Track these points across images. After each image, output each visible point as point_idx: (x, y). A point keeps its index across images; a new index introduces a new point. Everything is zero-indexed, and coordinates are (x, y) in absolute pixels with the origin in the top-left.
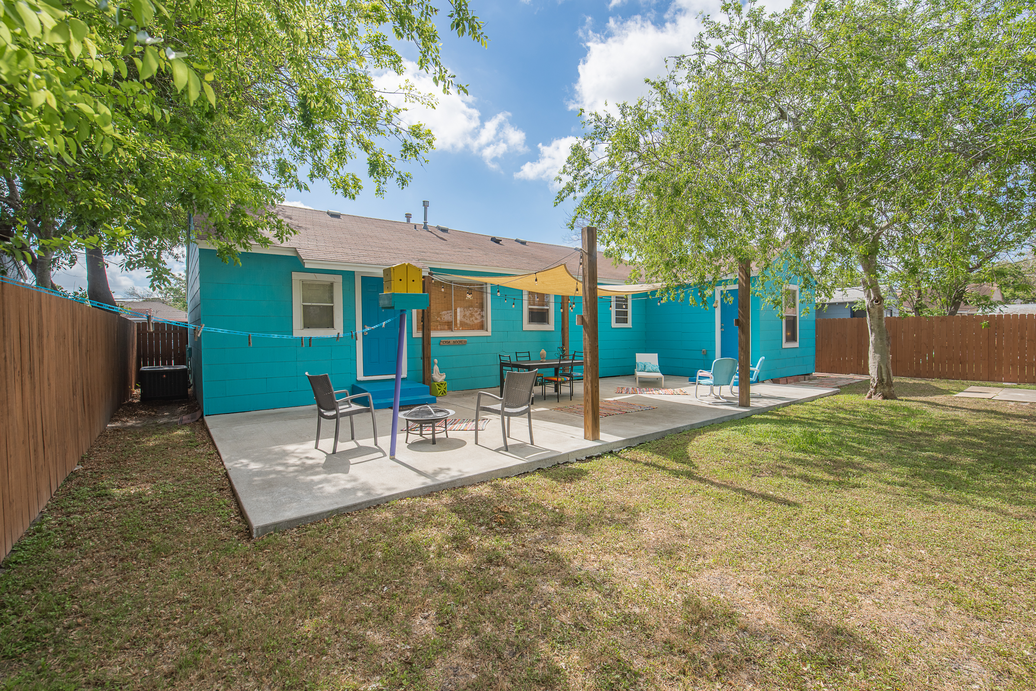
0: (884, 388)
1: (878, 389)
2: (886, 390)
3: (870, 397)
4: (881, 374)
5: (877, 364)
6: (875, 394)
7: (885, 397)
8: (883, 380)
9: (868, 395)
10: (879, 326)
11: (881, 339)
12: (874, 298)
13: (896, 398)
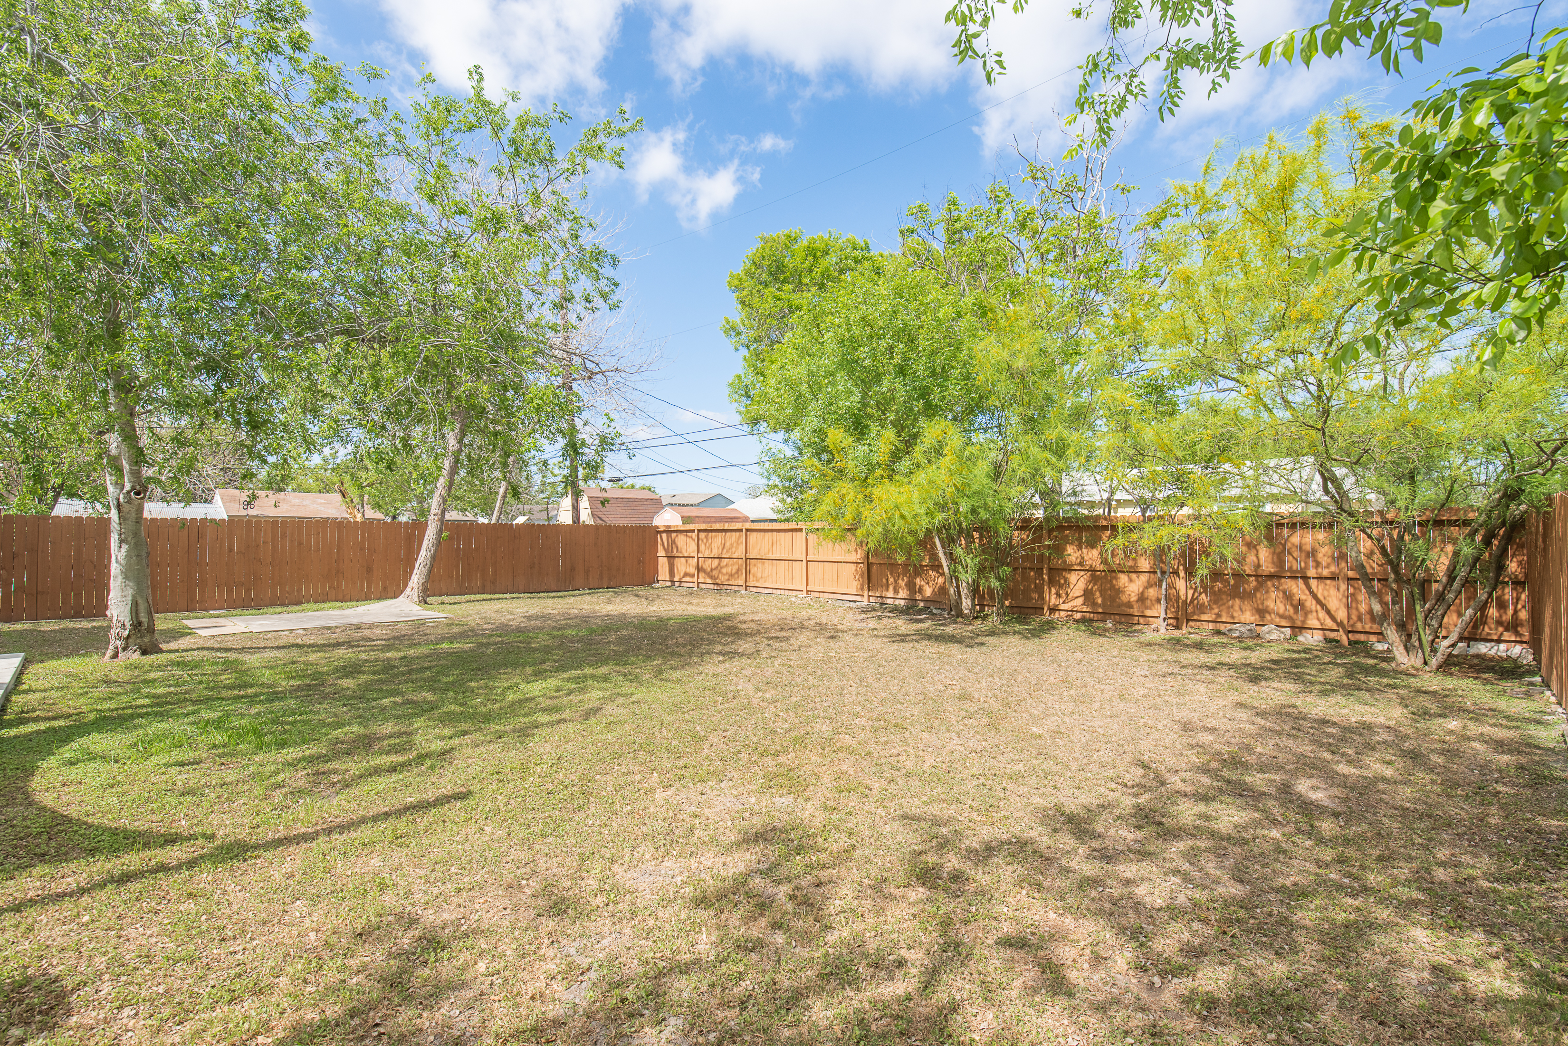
0: (141, 637)
1: (131, 640)
2: (146, 640)
3: (115, 656)
4: (137, 614)
5: (130, 598)
6: (124, 649)
7: (144, 653)
8: (140, 624)
9: (109, 653)
10: (136, 534)
11: (138, 556)
12: (133, 488)
13: (161, 651)
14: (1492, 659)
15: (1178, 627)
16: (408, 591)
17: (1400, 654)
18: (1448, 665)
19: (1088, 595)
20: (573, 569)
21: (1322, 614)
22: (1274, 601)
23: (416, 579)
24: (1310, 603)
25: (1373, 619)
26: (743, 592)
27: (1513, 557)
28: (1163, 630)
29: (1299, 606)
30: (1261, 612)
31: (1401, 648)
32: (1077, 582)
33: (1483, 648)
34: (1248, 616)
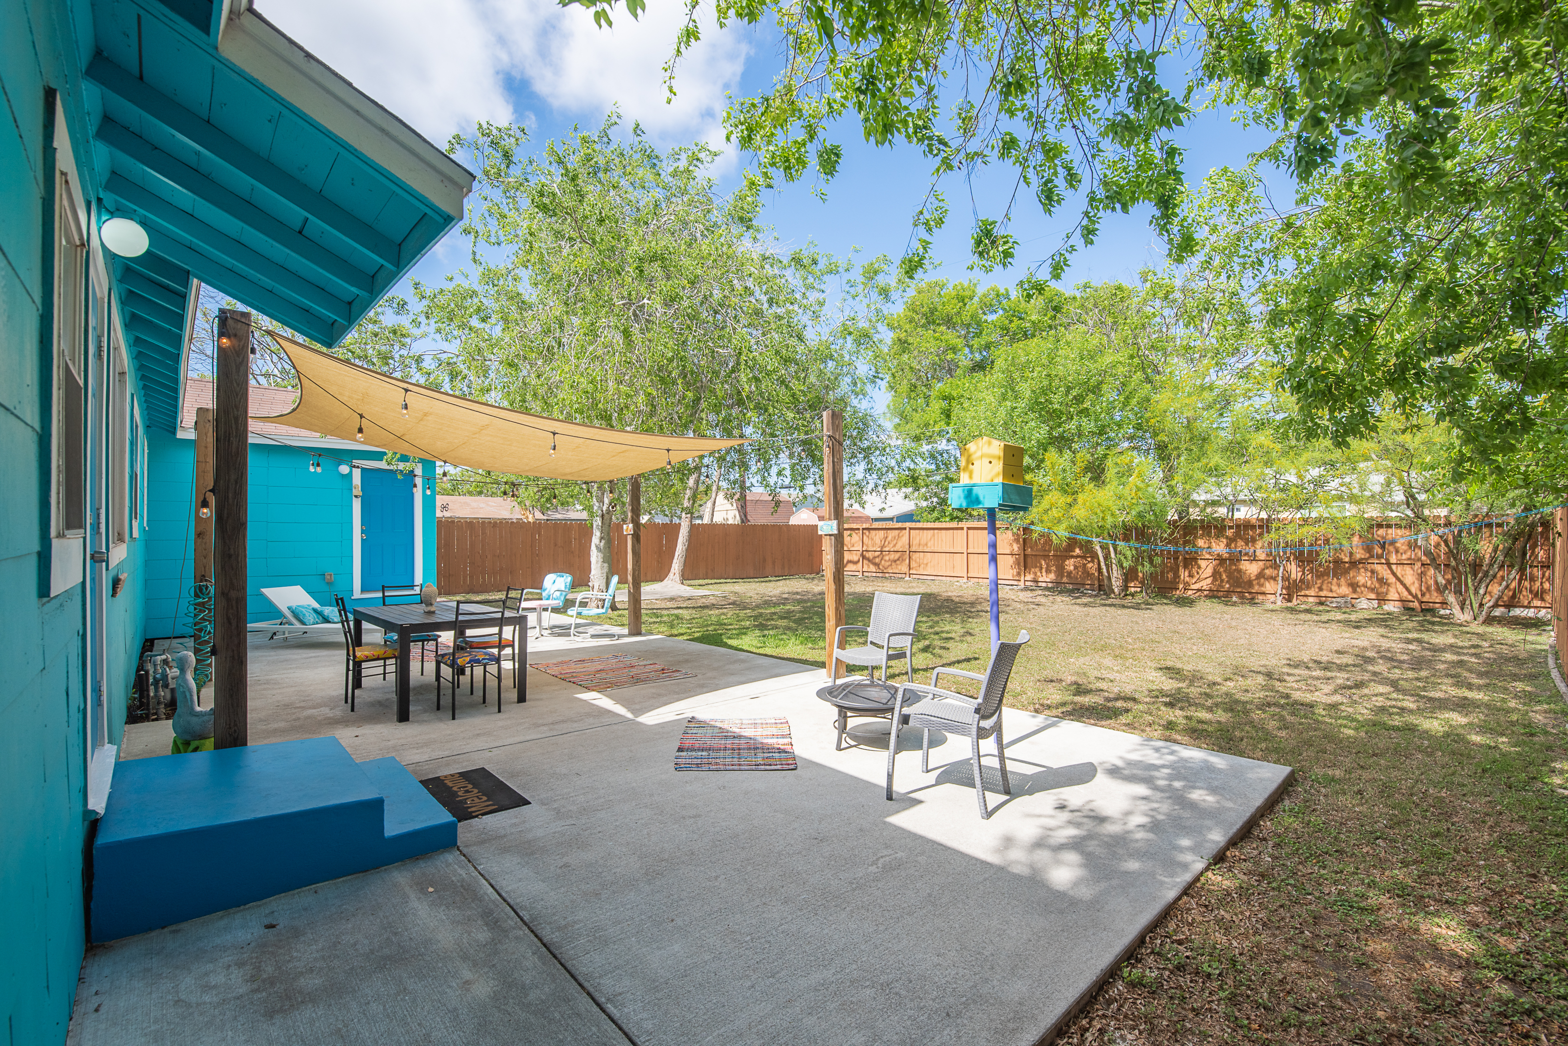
14: (1525, 618)
15: (1290, 600)
16: (671, 575)
17: (1456, 610)
18: (1490, 620)
19: (1215, 575)
20: (764, 560)
21: (1400, 588)
22: (1362, 578)
23: (676, 566)
24: (1392, 579)
25: (1438, 589)
26: (907, 578)
27: (1542, 545)
28: (1279, 603)
29: (1382, 581)
30: (1354, 586)
31: (1458, 607)
32: (1207, 568)
33: (1517, 612)
34: (1345, 590)
